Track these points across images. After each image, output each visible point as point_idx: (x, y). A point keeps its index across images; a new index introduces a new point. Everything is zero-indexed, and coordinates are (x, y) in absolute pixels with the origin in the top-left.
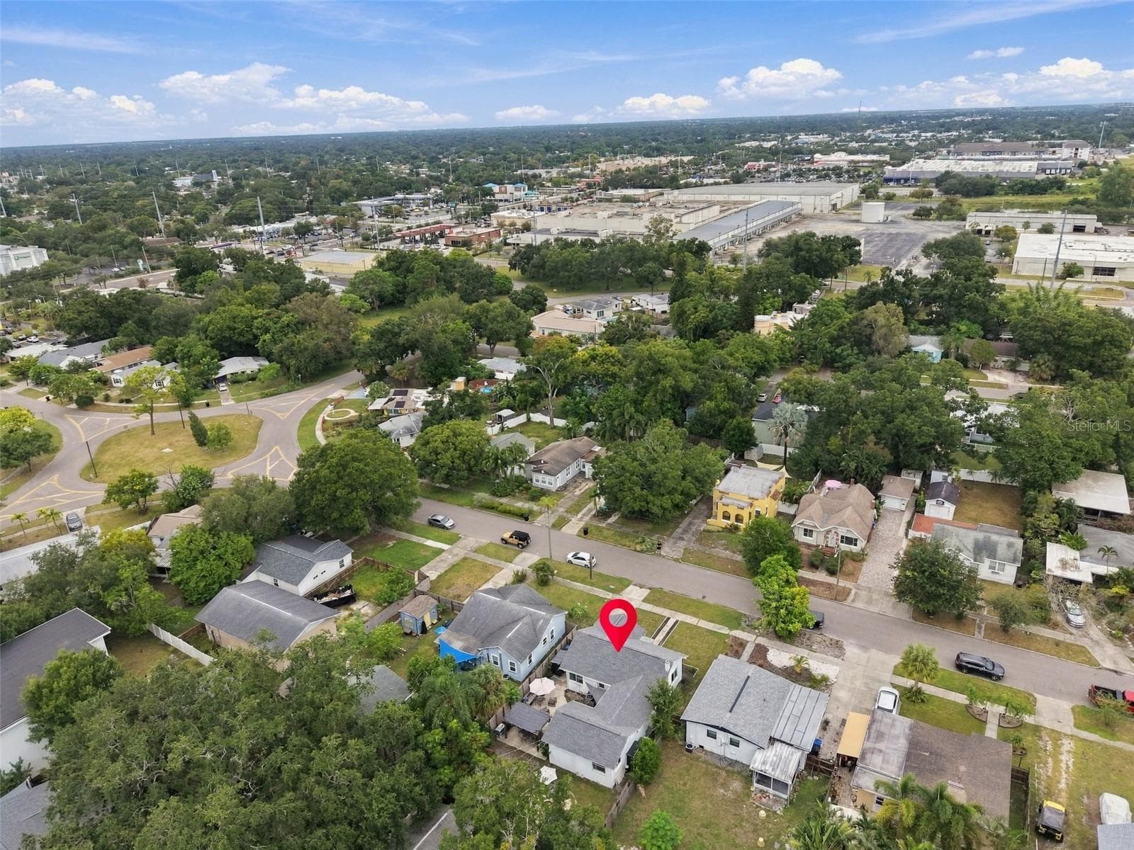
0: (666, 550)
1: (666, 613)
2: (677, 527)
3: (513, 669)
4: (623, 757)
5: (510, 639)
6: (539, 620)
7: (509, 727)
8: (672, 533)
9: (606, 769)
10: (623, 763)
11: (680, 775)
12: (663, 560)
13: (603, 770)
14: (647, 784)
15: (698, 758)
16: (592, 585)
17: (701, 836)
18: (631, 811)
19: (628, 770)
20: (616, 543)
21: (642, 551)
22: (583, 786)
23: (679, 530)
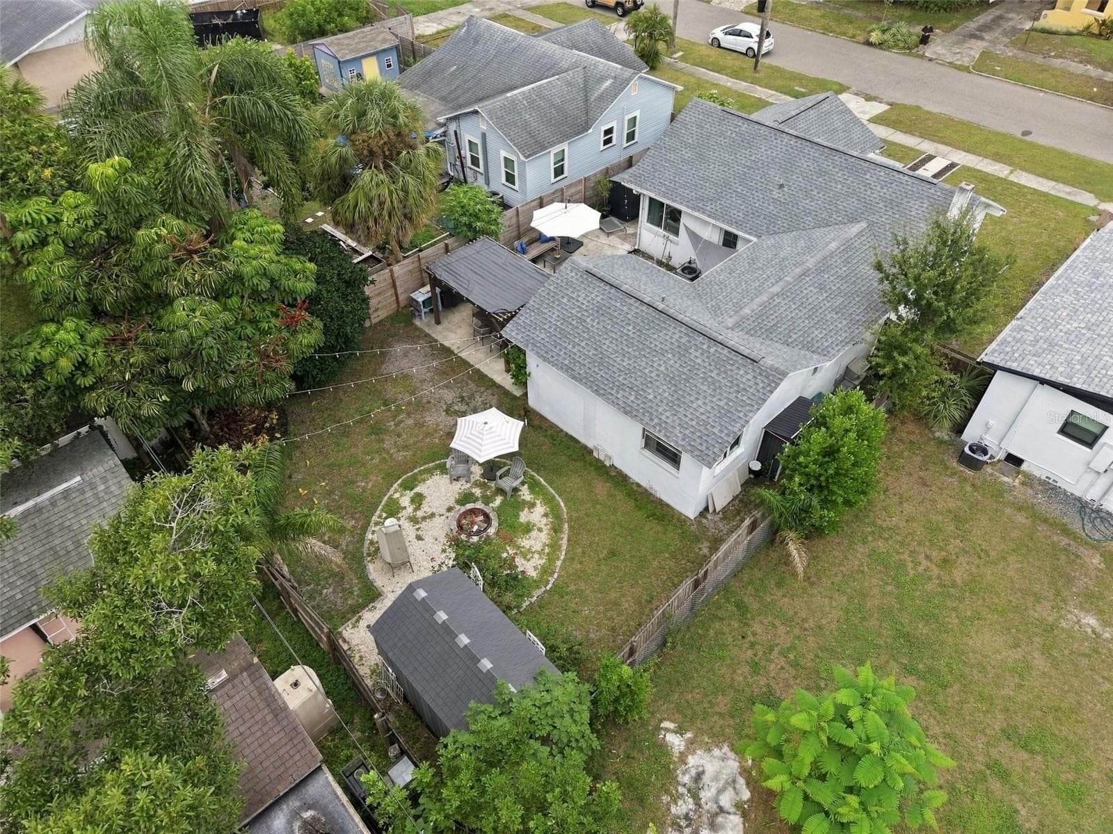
0: (935, 48)
1: (927, 147)
2: (969, 18)
3: (510, 178)
4: (752, 435)
5: (513, 101)
6: (602, 79)
7: (449, 299)
8: (954, 27)
9: (685, 459)
10: (745, 453)
11: (934, 529)
12: (926, 64)
13: (673, 458)
14: (813, 534)
15: (999, 493)
16: (755, 81)
17: (1004, 776)
18: (741, 607)
19: (755, 479)
20: (826, 30)
21: (880, 45)
22: (601, 488)
23: (972, 25)
